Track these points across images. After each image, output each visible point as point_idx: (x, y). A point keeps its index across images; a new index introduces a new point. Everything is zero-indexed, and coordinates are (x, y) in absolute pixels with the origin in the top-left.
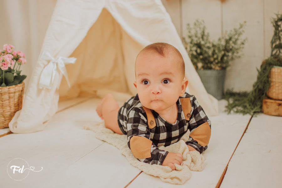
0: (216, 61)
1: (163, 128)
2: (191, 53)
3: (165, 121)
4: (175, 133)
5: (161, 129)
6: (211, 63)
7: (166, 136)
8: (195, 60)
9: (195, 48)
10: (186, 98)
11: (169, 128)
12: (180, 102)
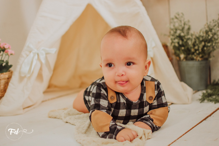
0: (197, 52)
1: (123, 104)
2: (173, 44)
3: (127, 98)
4: (135, 112)
5: (121, 106)
7: (125, 113)
9: (176, 40)
10: (151, 81)
11: (129, 105)
12: (145, 84)
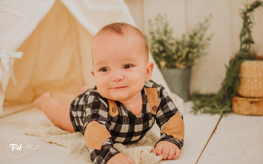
1: (126, 118)
3: (129, 110)
4: (139, 128)
6: (175, 61)
8: (158, 59)
11: (132, 119)
